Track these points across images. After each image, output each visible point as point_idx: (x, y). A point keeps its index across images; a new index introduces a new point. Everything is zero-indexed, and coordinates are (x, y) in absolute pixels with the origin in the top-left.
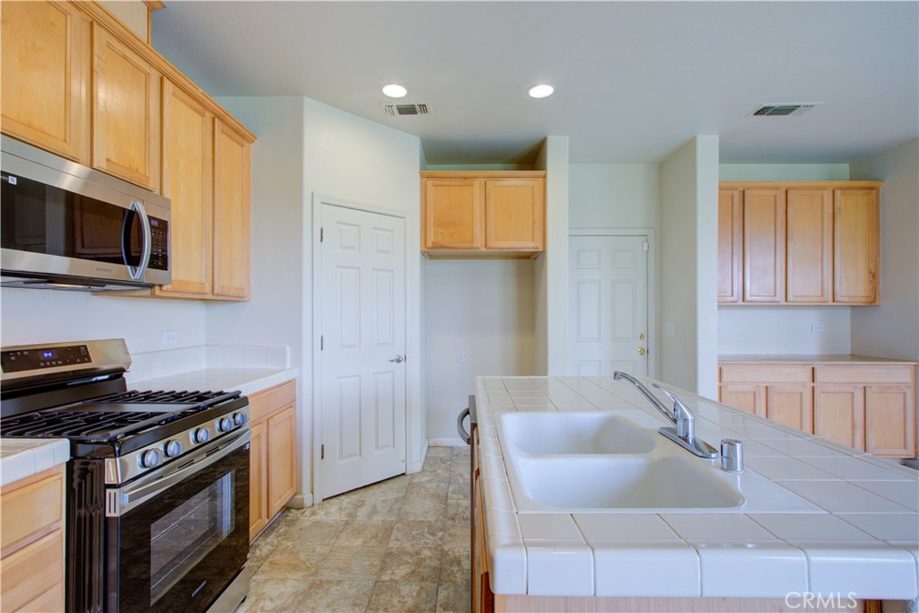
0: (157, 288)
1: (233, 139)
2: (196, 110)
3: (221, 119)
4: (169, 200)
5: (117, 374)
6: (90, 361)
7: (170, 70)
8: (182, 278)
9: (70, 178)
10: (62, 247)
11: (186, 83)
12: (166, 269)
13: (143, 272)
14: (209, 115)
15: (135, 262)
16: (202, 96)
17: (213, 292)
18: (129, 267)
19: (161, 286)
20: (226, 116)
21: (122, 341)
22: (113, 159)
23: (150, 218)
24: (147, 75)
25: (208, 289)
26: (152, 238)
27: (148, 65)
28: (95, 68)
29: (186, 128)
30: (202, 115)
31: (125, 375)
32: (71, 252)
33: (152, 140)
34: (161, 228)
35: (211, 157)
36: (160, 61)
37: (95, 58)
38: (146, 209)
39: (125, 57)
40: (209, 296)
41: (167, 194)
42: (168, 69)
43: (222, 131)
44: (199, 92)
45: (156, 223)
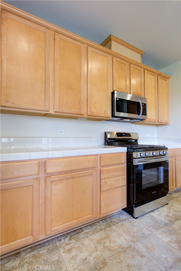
0: (144, 120)
1: (163, 80)
2: (153, 75)
3: (160, 75)
4: (146, 99)
5: (136, 140)
6: (131, 137)
7: (146, 67)
8: (150, 118)
9: (129, 98)
10: (126, 111)
11: (150, 69)
12: (146, 115)
13: (141, 116)
14: (156, 75)
15: (139, 114)
16: (154, 71)
17: (158, 122)
18: (138, 115)
19: (145, 120)
20: (162, 74)
21: (137, 133)
22: (134, 92)
23: (142, 103)
24: (141, 71)
25: (157, 121)
26: (143, 108)
27: (141, 68)
28: (131, 73)
29: (150, 80)
30: (154, 76)
31: (138, 141)
32: (128, 112)
33: (142, 85)
34: (145, 105)
35: (157, 86)
36: (144, 66)
37: (131, 71)
38: (141, 101)
39: (136, 69)
40: (157, 123)
41: (146, 97)
42: (145, 67)
43: (160, 78)
44: (153, 70)
45: (143, 105)
